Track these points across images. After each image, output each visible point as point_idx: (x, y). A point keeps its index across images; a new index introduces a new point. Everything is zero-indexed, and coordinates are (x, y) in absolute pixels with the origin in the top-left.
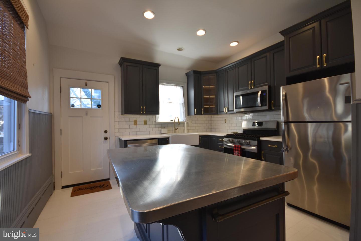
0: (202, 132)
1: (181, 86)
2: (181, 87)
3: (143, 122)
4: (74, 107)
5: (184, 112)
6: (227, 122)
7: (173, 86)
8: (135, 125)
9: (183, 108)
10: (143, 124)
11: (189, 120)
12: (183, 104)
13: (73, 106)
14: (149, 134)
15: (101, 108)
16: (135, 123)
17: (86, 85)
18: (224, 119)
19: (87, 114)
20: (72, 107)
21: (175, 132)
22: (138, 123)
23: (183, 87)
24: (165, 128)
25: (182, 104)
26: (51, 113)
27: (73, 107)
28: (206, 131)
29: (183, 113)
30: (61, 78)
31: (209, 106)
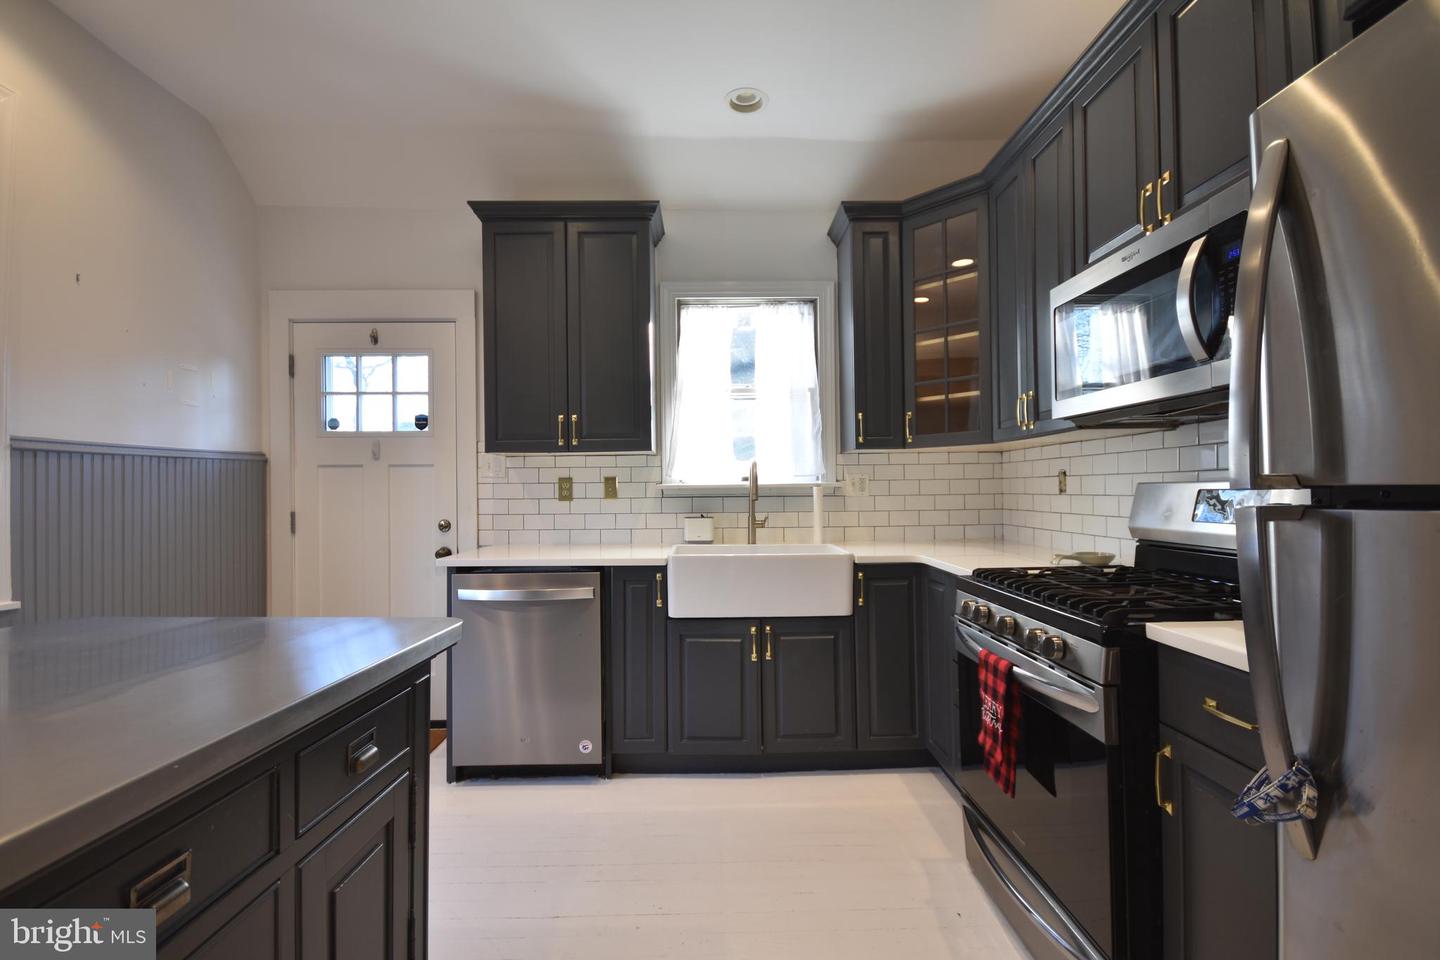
0: (874, 540)
1: (806, 302)
2: (807, 309)
3: (602, 486)
4: (338, 430)
5: (817, 433)
6: (1068, 491)
7: (758, 305)
8: (562, 498)
9: (814, 413)
10: (602, 496)
11: (847, 476)
12: (812, 391)
13: (334, 424)
14: (631, 543)
15: (426, 429)
16: (565, 489)
17: (375, 339)
18: (1057, 467)
19: (376, 456)
20: (331, 428)
21: (752, 540)
22: (577, 490)
23: (813, 302)
24: (702, 516)
25: (809, 394)
26: (263, 455)
27: (335, 428)
28: (904, 540)
29: (815, 438)
30: (292, 321)
31: (943, 397)
